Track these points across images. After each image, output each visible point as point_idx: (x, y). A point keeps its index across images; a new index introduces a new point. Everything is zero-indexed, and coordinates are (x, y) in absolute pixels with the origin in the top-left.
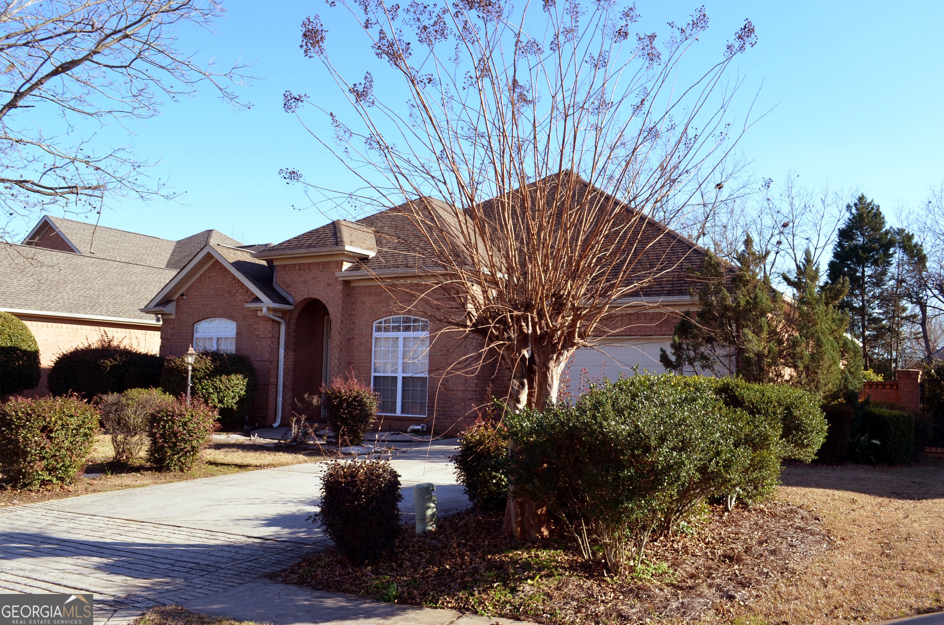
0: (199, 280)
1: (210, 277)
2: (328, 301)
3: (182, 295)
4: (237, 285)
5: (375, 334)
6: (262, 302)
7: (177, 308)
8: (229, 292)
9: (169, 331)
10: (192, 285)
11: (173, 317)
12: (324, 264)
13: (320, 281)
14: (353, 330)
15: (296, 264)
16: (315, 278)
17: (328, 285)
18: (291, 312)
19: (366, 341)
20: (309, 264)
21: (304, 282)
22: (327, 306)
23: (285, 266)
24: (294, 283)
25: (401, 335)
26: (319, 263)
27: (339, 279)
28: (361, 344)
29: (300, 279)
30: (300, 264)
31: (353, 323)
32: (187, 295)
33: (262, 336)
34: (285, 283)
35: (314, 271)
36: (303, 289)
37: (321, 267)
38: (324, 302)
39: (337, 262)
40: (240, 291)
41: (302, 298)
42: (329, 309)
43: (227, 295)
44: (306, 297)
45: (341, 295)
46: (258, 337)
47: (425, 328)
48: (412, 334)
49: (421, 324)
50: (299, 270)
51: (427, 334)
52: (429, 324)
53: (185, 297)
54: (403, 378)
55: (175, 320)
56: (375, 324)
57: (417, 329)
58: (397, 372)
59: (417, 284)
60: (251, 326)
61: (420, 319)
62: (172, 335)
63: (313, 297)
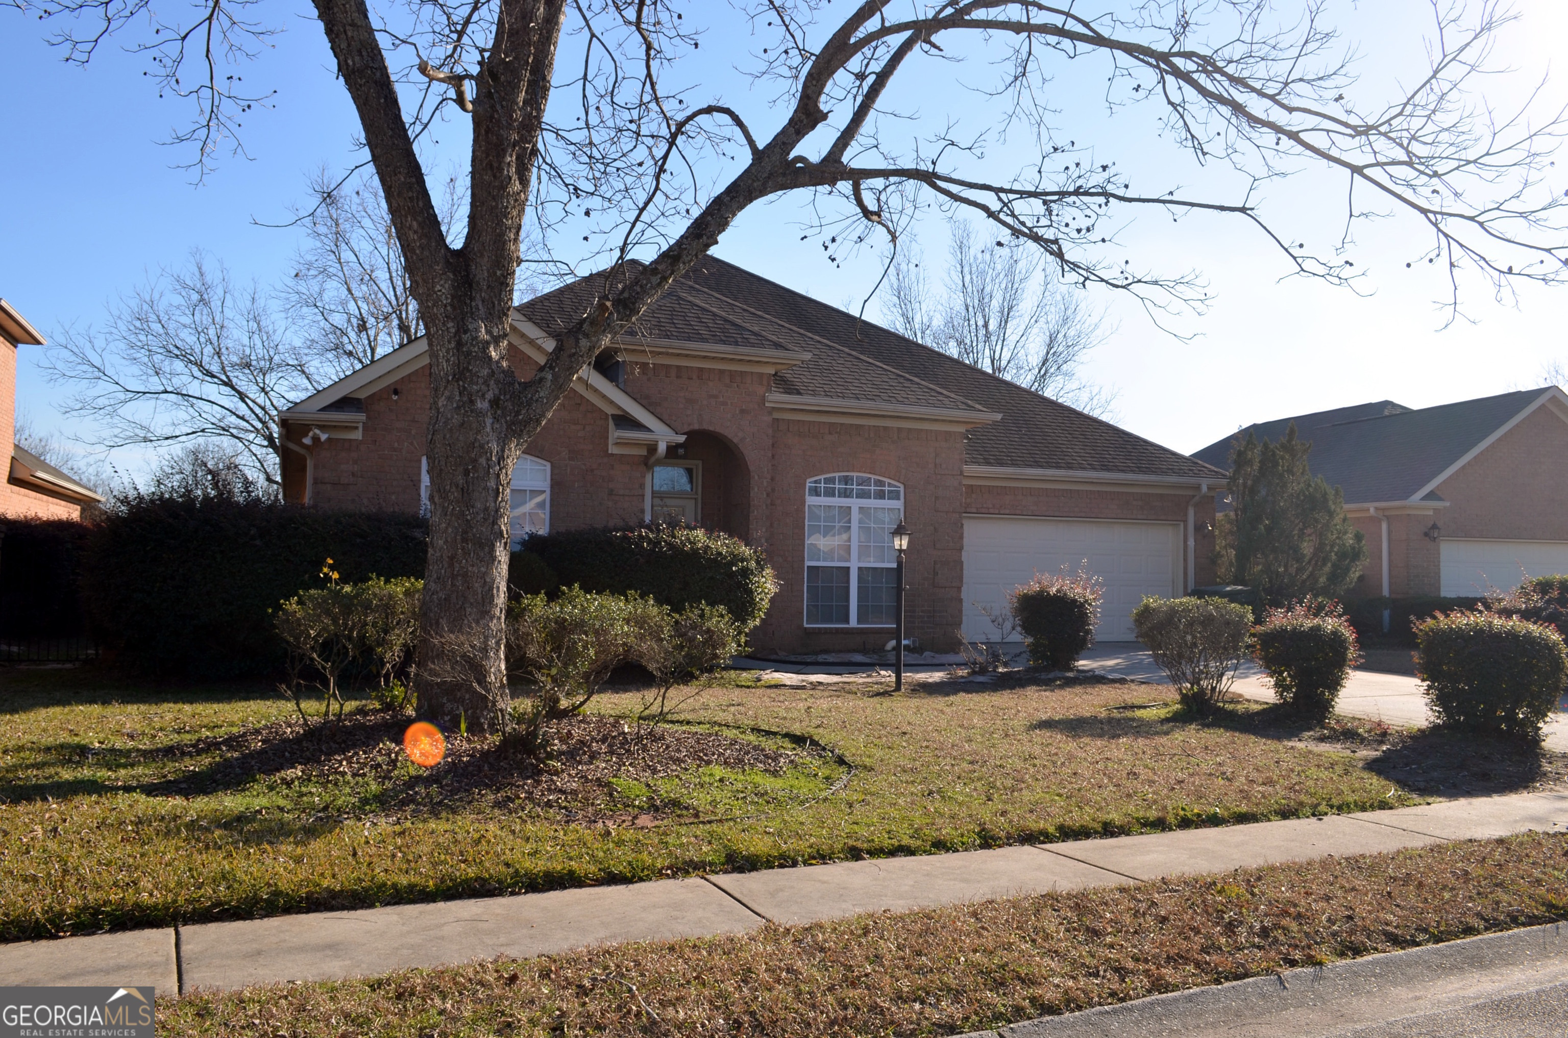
5: (810, 500)
11: (358, 435)
12: (732, 374)
13: (724, 404)
14: (773, 491)
15: (670, 366)
16: (715, 397)
19: (794, 510)
20: (701, 370)
22: (740, 447)
23: (645, 365)
25: (855, 503)
26: (722, 372)
28: (785, 514)
35: (709, 384)
37: (727, 380)
39: (760, 375)
42: (746, 453)
46: (611, 492)
47: (894, 495)
48: (872, 503)
49: (887, 488)
50: (678, 377)
51: (899, 504)
52: (902, 490)
53: (395, 398)
54: (860, 569)
55: (361, 442)
56: (809, 484)
57: (880, 495)
58: (848, 560)
59: (885, 428)
60: (592, 471)
61: (887, 480)
62: (353, 475)
63: (711, 429)
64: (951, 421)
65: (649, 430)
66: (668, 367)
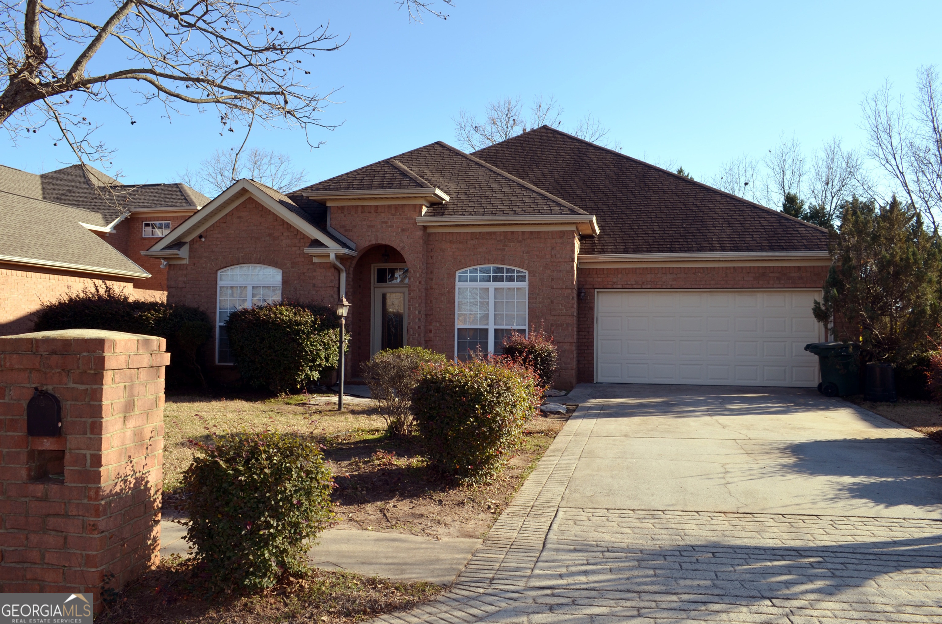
0: (223, 220)
1: (240, 217)
2: (403, 248)
3: (201, 237)
4: (281, 227)
5: (458, 285)
6: (326, 247)
7: (190, 251)
8: (270, 235)
9: (180, 279)
10: (213, 225)
11: (186, 262)
12: (396, 207)
13: (391, 226)
14: (432, 280)
15: (357, 206)
16: (385, 222)
17: (403, 230)
18: (352, 258)
19: (449, 292)
20: (377, 206)
21: (370, 227)
22: (402, 252)
23: (343, 207)
24: (355, 227)
25: (492, 285)
26: (389, 206)
27: (418, 224)
28: (442, 295)
29: (365, 223)
30: (363, 206)
31: (432, 272)
32: (205, 237)
33: (320, 285)
34: (344, 227)
35: (383, 215)
36: (369, 234)
37: (393, 211)
38: (398, 249)
39: (415, 206)
40: (285, 234)
41: (367, 244)
42: (405, 256)
43: (267, 238)
44: (374, 242)
45: (421, 241)
46: (314, 286)
47: (521, 279)
48: (505, 285)
49: (516, 274)
50: (362, 213)
51: (525, 285)
52: (527, 274)
53: (203, 239)
54: (495, 330)
55: (188, 265)
56: (458, 274)
57: (511, 279)
58: (487, 324)
59: (513, 233)
60: (304, 273)
61: (516, 269)
62: (184, 283)
63: (383, 243)
64: (562, 224)
65: (327, 247)
66: (356, 207)
